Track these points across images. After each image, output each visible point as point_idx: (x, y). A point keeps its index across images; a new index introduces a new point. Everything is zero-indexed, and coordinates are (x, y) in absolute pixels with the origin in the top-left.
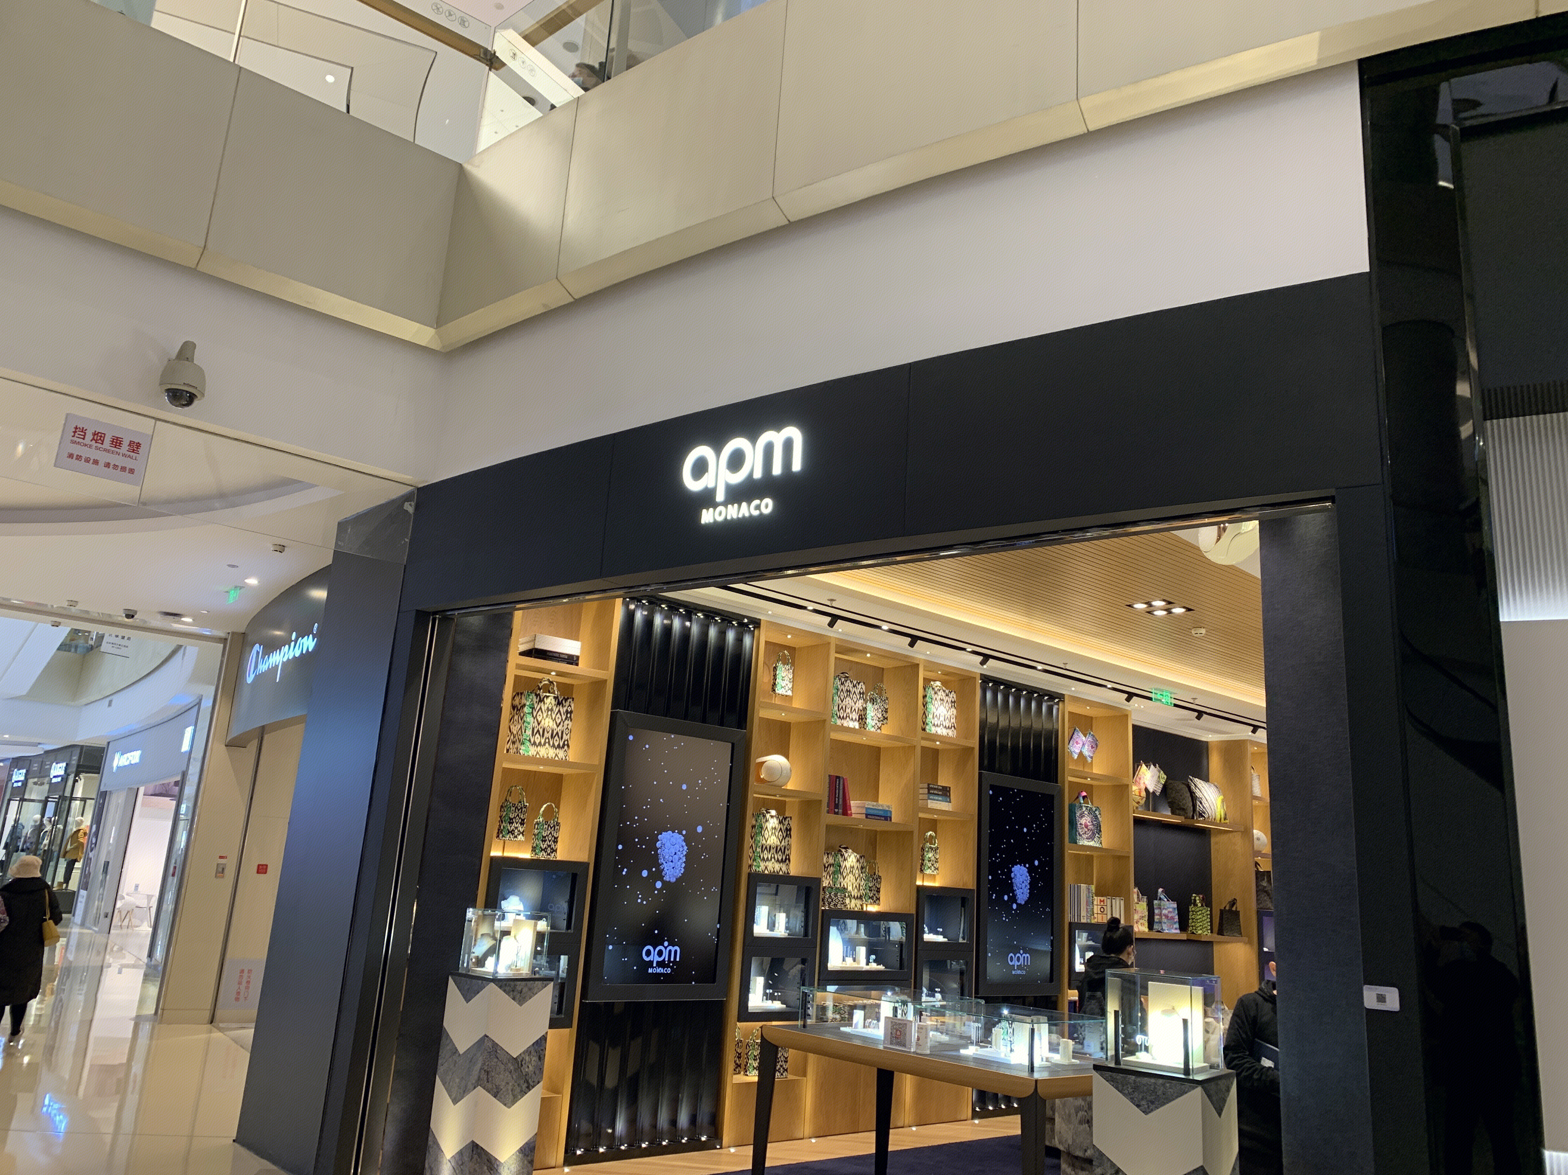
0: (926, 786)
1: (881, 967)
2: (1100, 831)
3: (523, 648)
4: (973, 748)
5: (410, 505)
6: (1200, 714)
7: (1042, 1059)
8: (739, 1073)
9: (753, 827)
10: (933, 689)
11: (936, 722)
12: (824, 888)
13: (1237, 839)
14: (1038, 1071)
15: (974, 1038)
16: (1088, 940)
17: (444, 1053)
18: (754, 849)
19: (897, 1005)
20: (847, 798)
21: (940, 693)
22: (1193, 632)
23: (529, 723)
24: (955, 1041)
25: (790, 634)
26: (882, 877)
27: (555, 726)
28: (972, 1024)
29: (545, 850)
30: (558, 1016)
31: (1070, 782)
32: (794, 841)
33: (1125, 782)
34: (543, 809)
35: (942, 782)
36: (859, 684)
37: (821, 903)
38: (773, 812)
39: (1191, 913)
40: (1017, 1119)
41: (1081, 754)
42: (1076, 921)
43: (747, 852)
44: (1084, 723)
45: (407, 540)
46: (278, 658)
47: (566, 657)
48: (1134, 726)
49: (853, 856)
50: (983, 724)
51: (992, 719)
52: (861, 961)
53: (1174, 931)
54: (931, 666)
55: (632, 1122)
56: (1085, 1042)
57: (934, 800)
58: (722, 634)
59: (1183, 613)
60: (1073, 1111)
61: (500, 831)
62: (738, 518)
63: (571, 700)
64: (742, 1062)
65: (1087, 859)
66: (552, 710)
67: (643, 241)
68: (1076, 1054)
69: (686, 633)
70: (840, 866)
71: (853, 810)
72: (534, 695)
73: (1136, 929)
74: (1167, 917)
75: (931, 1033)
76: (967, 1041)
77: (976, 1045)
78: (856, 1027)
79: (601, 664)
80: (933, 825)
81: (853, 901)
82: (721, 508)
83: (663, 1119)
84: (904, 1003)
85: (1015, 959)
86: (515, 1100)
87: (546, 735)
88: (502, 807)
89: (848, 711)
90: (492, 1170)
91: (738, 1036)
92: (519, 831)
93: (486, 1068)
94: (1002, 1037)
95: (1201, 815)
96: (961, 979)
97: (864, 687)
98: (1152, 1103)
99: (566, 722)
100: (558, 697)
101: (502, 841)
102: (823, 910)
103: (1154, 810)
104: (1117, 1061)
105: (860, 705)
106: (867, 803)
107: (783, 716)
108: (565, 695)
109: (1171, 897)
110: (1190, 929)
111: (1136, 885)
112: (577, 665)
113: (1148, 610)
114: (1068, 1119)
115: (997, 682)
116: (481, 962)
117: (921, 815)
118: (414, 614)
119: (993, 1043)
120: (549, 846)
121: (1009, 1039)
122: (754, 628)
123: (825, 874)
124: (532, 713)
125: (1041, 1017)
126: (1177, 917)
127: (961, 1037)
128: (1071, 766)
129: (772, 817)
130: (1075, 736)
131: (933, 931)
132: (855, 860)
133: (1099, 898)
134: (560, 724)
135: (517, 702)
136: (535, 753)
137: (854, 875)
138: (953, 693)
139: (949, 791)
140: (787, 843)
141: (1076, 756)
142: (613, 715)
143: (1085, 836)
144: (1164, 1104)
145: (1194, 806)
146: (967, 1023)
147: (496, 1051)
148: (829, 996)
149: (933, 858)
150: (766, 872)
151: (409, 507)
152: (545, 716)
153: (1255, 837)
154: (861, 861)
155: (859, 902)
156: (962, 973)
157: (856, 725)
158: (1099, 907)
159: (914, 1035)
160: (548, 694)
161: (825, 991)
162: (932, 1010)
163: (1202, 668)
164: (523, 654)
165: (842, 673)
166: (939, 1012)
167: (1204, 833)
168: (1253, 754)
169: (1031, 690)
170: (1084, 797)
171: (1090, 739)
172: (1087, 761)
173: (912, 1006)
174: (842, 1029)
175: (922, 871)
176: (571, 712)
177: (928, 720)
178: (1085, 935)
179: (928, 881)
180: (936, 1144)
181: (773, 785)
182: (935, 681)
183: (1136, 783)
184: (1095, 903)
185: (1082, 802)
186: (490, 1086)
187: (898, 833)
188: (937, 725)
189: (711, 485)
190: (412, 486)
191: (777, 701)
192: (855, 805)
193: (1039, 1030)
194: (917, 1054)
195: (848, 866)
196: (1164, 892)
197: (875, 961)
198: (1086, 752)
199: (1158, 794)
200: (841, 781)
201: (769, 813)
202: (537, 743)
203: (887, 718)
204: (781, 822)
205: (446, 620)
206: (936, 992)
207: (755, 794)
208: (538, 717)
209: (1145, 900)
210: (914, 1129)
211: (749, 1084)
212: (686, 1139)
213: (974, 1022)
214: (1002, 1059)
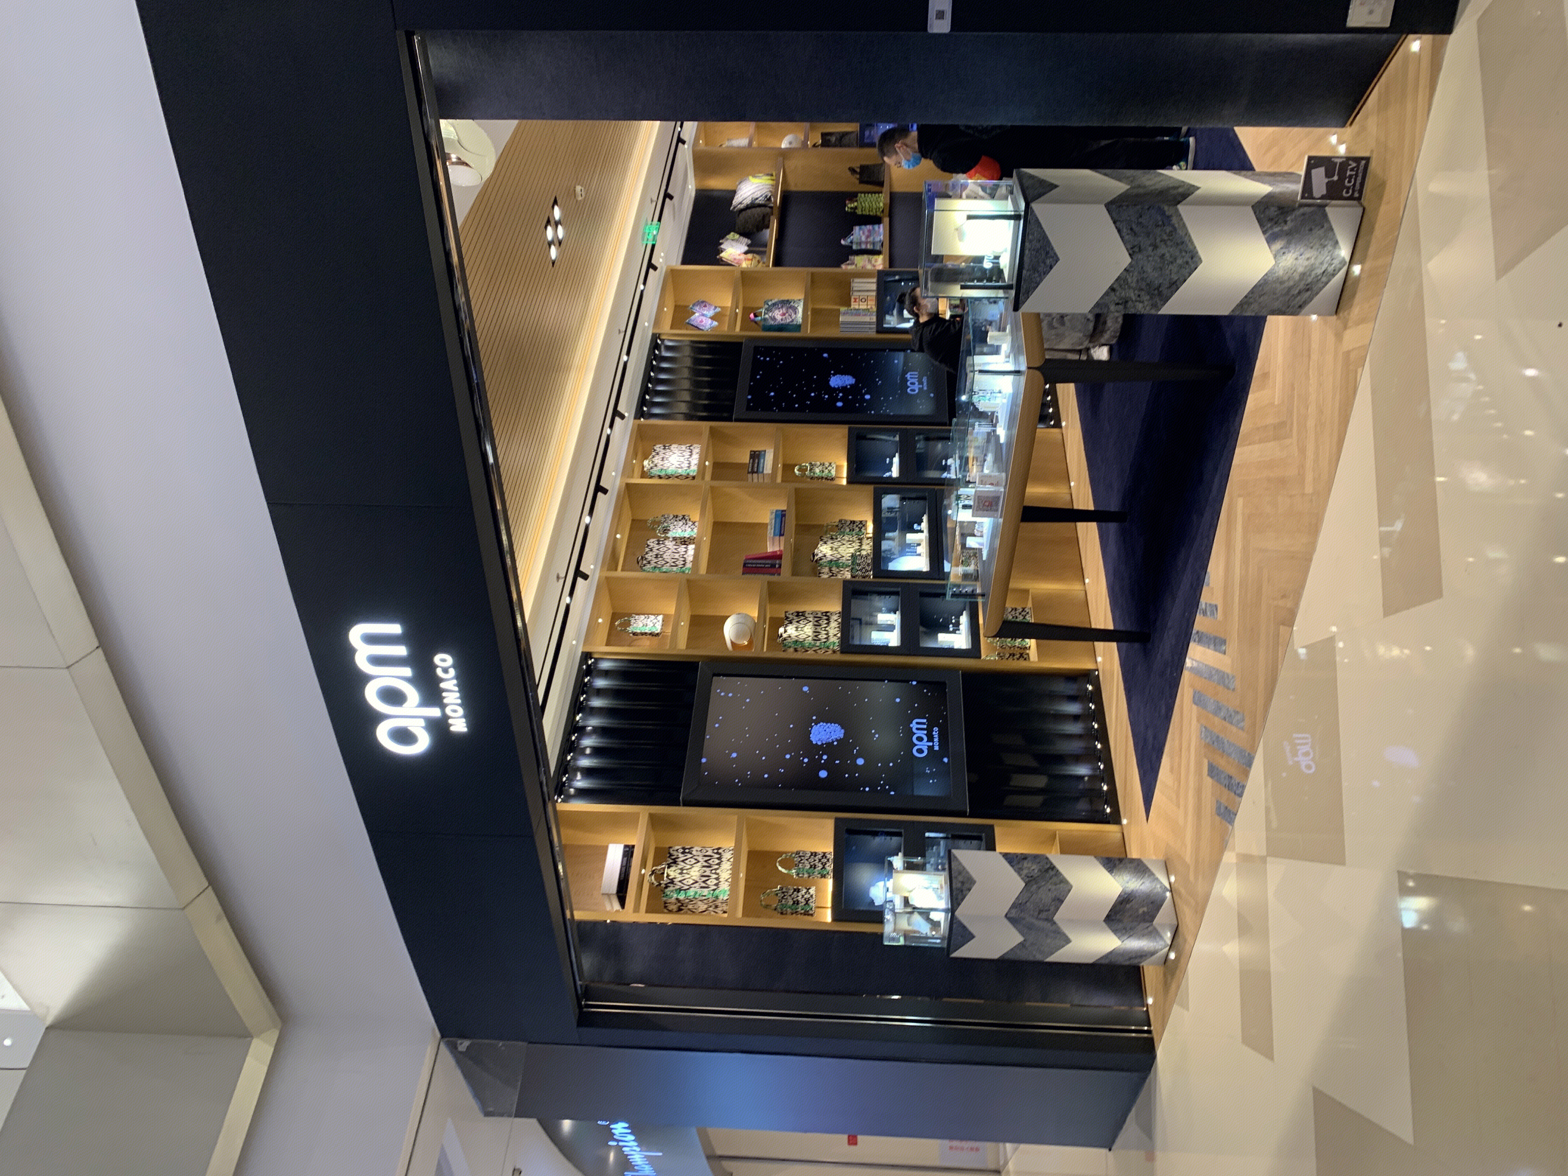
0: (750, 475)
1: (925, 518)
2: (788, 301)
3: (617, 906)
4: (711, 428)
5: (461, 1044)
6: (668, 196)
7: (1007, 362)
8: (1028, 654)
9: (796, 650)
10: (652, 468)
11: (685, 465)
12: (853, 577)
13: (793, 164)
14: (1019, 367)
15: (989, 429)
16: (892, 315)
17: (1024, 956)
18: (817, 648)
19: (960, 505)
20: (764, 555)
21: (656, 462)
22: (580, 198)
23: (696, 893)
24: (992, 447)
25: (597, 620)
26: (841, 518)
27: (699, 864)
28: (976, 431)
29: (824, 865)
30: (984, 840)
31: (741, 329)
32: (808, 608)
33: (739, 275)
34: (783, 870)
35: (746, 459)
36: (648, 546)
37: (867, 579)
38: (781, 630)
39: (864, 213)
40: (1060, 387)
41: (713, 318)
42: (875, 326)
43: (821, 656)
44: (682, 315)
45: (500, 1044)
46: (637, 1157)
47: (626, 859)
48: (684, 262)
49: (821, 548)
50: (689, 417)
51: (683, 408)
52: (920, 537)
53: (881, 230)
54: (628, 470)
55: (1077, 759)
56: (990, 319)
57: (763, 467)
58: (599, 692)
59: (560, 208)
60: (1053, 332)
61: (807, 913)
62: (459, 691)
63: (671, 850)
64: (1017, 652)
65: (816, 315)
66: (682, 869)
67: (131, 815)
68: (1001, 329)
69: (600, 731)
70: (831, 561)
71: (776, 549)
72: (666, 890)
73: (880, 267)
74: (868, 237)
75: (986, 471)
76: (992, 437)
77: (995, 426)
78: (982, 544)
79: (632, 820)
80: (788, 468)
81: (864, 547)
82: (448, 711)
83: (1075, 728)
84: (958, 498)
85: (912, 387)
86: (1064, 881)
87: (707, 873)
88: (782, 913)
89: (677, 556)
90: (1129, 900)
91: (994, 657)
92: (806, 893)
93: (1036, 914)
94: (987, 401)
95: (769, 199)
96: (933, 439)
97: (652, 540)
98: (1047, 253)
99: (694, 853)
100: (668, 864)
101: (817, 910)
102: (873, 577)
103: (765, 246)
104: (1009, 287)
105: (670, 543)
106: (768, 535)
107: (684, 624)
108: (666, 856)
109: (849, 232)
110: (878, 214)
111: (839, 266)
112: (633, 846)
113: (557, 244)
114: (1060, 337)
115: (642, 402)
116: (935, 925)
117: (779, 480)
118: (581, 1029)
119: (993, 410)
120: (820, 860)
121: (989, 395)
122: (591, 658)
123: (839, 577)
124: (685, 890)
125: (967, 363)
126: (868, 227)
127: (988, 441)
128: (725, 329)
129: (785, 631)
130: (695, 323)
131: (889, 468)
132: (825, 546)
133: (852, 303)
134: (696, 859)
135: (674, 908)
136: (727, 883)
137: (839, 547)
138: (655, 448)
139: (755, 452)
140: (810, 615)
141: (715, 323)
142: (687, 804)
143: (793, 316)
144: (1048, 242)
145: (760, 206)
146: (975, 435)
147: (1021, 904)
148: (954, 570)
149: (820, 468)
150: (839, 635)
151: (463, 1045)
152: (689, 876)
153: (788, 146)
154: (825, 540)
155: (865, 541)
156: (927, 439)
157: (691, 547)
158: (861, 303)
159: (988, 488)
160: (665, 875)
161: (949, 573)
162: (964, 471)
163: (619, 191)
164: (623, 905)
165: (638, 563)
166: (964, 463)
167: (787, 196)
168: (706, 144)
169: (649, 367)
170: (755, 316)
171: (697, 308)
172: (719, 312)
173: (961, 489)
174: (984, 558)
175: (832, 479)
176: (684, 849)
177: (684, 474)
178: (888, 318)
179: (842, 473)
180: (1086, 463)
181: (754, 631)
182: (643, 467)
183: (739, 262)
184: (857, 307)
185: (760, 318)
186: (1052, 908)
187: (797, 503)
188: (689, 464)
189: (422, 723)
190: (439, 1045)
191: (669, 631)
192: (772, 547)
193: (980, 365)
194: (1006, 485)
195: (830, 553)
196: (845, 238)
197: (919, 524)
198: (711, 312)
199: (749, 242)
200: (748, 561)
201: (781, 634)
202: (716, 882)
203: (684, 516)
204: (791, 623)
205: (587, 993)
206: (946, 464)
207: (764, 651)
208: (690, 884)
209: (852, 257)
210: (1072, 484)
211: (1038, 646)
212: (1091, 705)
213: (974, 429)
214: (1008, 402)
